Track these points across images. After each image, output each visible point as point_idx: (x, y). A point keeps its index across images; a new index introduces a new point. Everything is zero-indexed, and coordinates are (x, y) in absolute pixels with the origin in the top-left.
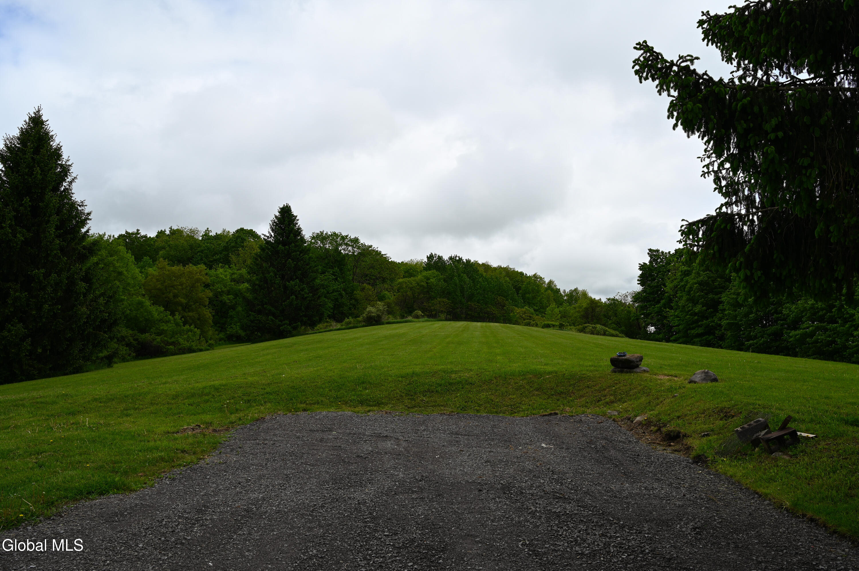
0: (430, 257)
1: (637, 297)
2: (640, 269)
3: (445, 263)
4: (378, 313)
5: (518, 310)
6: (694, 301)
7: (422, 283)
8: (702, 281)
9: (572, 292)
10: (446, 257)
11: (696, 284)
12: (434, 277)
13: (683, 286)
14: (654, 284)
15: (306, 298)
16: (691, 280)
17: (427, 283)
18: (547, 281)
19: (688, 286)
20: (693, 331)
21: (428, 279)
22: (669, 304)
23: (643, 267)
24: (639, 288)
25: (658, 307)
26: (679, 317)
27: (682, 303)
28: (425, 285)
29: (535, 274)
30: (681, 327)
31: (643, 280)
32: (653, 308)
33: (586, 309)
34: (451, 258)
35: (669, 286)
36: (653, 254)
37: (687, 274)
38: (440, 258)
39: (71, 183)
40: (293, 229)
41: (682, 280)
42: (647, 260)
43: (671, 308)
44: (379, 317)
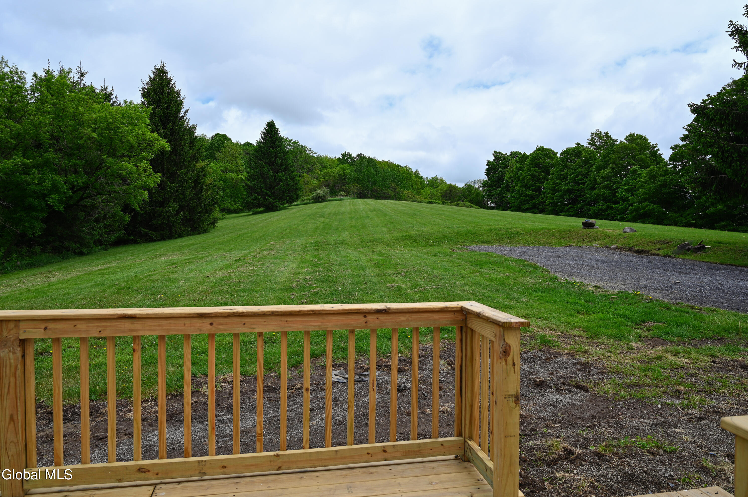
0: (344, 155)
1: (485, 184)
2: (487, 165)
3: (354, 160)
4: (324, 194)
5: (406, 192)
6: (527, 187)
7: (341, 173)
8: (532, 174)
9: (433, 179)
10: (354, 155)
11: (528, 175)
12: (348, 169)
13: (517, 177)
14: (497, 174)
15: (289, 184)
16: (523, 173)
17: (344, 173)
18: (414, 171)
19: (522, 177)
20: (524, 206)
21: (344, 170)
22: (507, 188)
23: (489, 163)
24: (486, 178)
25: (499, 190)
26: (514, 197)
27: (517, 188)
28: (343, 174)
29: (406, 166)
30: (516, 204)
31: (488, 172)
32: (495, 191)
33: (446, 191)
34: (358, 156)
35: (507, 176)
36: (497, 155)
37: (519, 169)
38: (350, 155)
39: (185, 113)
40: (277, 138)
41: (517, 173)
42: (492, 159)
43: (508, 191)
44: (324, 196)
